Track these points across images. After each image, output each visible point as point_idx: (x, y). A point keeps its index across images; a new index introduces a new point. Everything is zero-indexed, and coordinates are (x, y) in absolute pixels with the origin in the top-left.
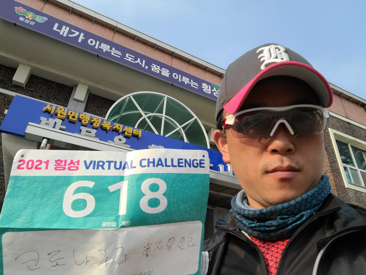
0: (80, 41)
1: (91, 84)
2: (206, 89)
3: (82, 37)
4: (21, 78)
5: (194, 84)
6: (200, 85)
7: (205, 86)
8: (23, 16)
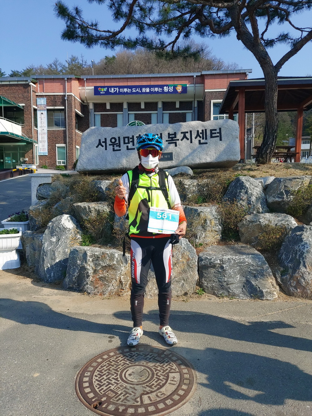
0: (118, 92)
2: (166, 89)
3: (118, 90)
4: (108, 107)
5: (160, 90)
6: (163, 89)
7: (165, 87)
8: (101, 91)
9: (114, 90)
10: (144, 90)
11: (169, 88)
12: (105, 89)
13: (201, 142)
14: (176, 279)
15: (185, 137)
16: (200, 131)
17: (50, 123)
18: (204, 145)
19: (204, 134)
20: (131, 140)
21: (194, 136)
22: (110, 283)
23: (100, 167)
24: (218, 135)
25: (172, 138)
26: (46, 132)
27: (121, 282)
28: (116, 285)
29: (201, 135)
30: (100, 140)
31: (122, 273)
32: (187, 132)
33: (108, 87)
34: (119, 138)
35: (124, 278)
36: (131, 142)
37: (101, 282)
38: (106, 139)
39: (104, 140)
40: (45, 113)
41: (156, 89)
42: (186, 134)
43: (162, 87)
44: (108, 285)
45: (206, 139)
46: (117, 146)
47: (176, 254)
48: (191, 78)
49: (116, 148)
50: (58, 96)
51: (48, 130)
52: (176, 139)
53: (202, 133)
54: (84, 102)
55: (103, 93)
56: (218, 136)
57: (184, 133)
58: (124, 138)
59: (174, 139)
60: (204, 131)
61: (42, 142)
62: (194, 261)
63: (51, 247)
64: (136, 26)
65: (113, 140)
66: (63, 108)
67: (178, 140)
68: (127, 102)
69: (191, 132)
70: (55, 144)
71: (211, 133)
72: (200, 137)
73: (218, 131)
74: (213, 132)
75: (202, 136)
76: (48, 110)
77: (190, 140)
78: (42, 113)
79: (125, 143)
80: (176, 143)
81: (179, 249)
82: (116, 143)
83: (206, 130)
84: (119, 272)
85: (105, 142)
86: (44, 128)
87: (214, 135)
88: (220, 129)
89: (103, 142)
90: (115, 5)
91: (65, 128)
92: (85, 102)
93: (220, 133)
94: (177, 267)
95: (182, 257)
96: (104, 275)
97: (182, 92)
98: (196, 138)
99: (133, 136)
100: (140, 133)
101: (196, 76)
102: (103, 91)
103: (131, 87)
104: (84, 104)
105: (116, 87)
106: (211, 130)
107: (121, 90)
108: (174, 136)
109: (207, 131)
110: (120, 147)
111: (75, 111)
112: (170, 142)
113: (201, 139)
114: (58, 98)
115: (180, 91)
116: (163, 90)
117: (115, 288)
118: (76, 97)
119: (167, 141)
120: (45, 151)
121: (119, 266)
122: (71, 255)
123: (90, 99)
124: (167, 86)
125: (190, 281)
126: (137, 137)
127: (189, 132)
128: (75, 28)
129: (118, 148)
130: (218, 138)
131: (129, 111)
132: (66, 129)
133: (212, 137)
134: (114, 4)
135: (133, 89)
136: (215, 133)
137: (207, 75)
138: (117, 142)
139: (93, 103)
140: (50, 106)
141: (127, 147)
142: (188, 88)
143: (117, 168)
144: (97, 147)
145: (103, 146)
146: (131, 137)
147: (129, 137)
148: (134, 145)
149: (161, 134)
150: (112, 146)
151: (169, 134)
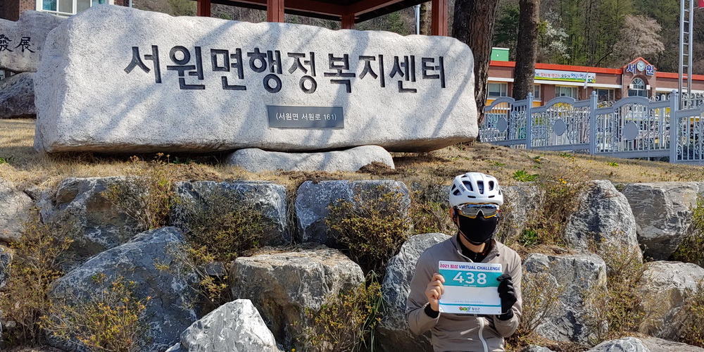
13: (403, 87)
15: (368, 68)
16: (401, 60)
18: (409, 93)
19: (410, 67)
20: (235, 61)
21: (388, 69)
24: (438, 72)
25: (339, 68)
29: (403, 69)
30: (136, 50)
32: (374, 58)
34: (198, 50)
36: (234, 65)
38: (155, 48)
39: (150, 52)
42: (372, 62)
45: (414, 80)
46: (191, 74)
49: (189, 80)
52: (347, 71)
53: (406, 64)
56: (437, 77)
57: (368, 60)
58: (213, 52)
59: (343, 71)
60: (409, 59)
65: (180, 55)
67: (354, 75)
69: (381, 57)
71: (425, 67)
72: (402, 75)
73: (437, 63)
74: (429, 64)
75: (404, 73)
77: (379, 78)
79: (216, 68)
80: (348, 84)
82: (189, 64)
83: (413, 57)
85: (155, 56)
87: (429, 72)
89: (147, 56)
93: (441, 68)
98: (392, 75)
99: (239, 51)
100: (256, 44)
106: (424, 60)
109: (416, 61)
110: (202, 78)
112: (335, 78)
113: (403, 79)
119: (326, 75)
126: (249, 54)
127: (377, 58)
129: (195, 81)
130: (439, 81)
133: (425, 76)
136: (432, 68)
138: (193, 61)
141: (225, 79)
144: (129, 69)
145: (147, 70)
146: (232, 51)
147: (227, 51)
148: (242, 77)
149: (312, 54)
150: (176, 72)
151: (331, 56)
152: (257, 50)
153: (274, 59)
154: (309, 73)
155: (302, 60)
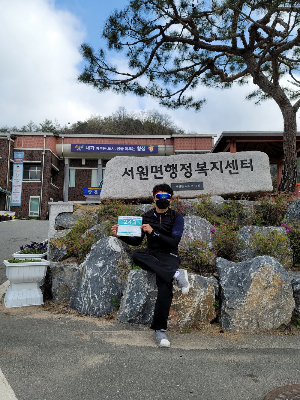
0: (94, 150)
1: (102, 158)
2: (139, 149)
3: (94, 148)
4: (83, 163)
5: (134, 149)
6: (136, 148)
7: (138, 147)
8: (78, 149)
9: (90, 148)
10: (118, 149)
11: (141, 147)
12: (82, 147)
13: (232, 172)
14: (269, 306)
15: (215, 167)
16: (230, 162)
17: (26, 175)
18: (235, 175)
19: (235, 164)
20: (159, 169)
21: (224, 166)
22: (187, 312)
23: (126, 196)
24: (249, 165)
25: (202, 168)
26: (21, 184)
27: (199, 311)
28: (193, 315)
29: (231, 165)
30: (126, 169)
31: (202, 299)
32: (217, 162)
33: (85, 145)
34: (146, 167)
35: (203, 306)
36: (159, 171)
37: (175, 312)
38: (132, 168)
39: (131, 169)
40: (22, 166)
41: (130, 148)
42: (216, 164)
43: (135, 146)
44: (184, 315)
45: (237, 169)
46: (144, 175)
47: (266, 275)
48: (162, 140)
49: (143, 177)
50: (36, 151)
51: (23, 183)
52: (205, 168)
53: (233, 163)
54: (60, 158)
55: (79, 150)
56: (249, 167)
57: (214, 163)
58: (152, 167)
59: (203, 169)
60: (235, 161)
61: (16, 193)
62: (289, 284)
63: (97, 274)
64: (147, 76)
65: (140, 169)
66: (40, 162)
67: (208, 170)
68: (102, 159)
69: (221, 162)
70: (29, 196)
71: (242, 164)
72: (231, 167)
73: (248, 161)
74: (244, 162)
75: (232, 167)
76: (25, 164)
77: (220, 170)
78: (18, 167)
79: (152, 172)
80: (206, 173)
81: (269, 270)
82: (143, 172)
83: (236, 160)
84: (198, 299)
85: (132, 170)
86: (18, 180)
87: (244, 165)
88: (251, 160)
89: (129, 171)
90: (132, 54)
91: (40, 180)
92: (62, 157)
93: (251, 163)
94: (268, 292)
95: (273, 279)
96: (178, 303)
97: (154, 151)
98: (226, 168)
99: (161, 166)
100: (168, 163)
101: (167, 139)
102: (79, 148)
103: (106, 146)
104: (60, 160)
105: (92, 145)
106: (242, 161)
107: (97, 148)
108: (203, 166)
109: (238, 161)
110: (147, 176)
111: (51, 165)
112: (200, 171)
113: (232, 169)
114: (36, 153)
115: (152, 150)
116: (136, 150)
117: (192, 319)
118: (53, 153)
119: (196, 170)
120: (18, 203)
121: (198, 290)
122: (134, 279)
123: (67, 155)
124: (140, 146)
125: (287, 309)
126: (165, 166)
127: (219, 162)
128: (93, 71)
129: (145, 177)
130: (250, 168)
131: (103, 167)
132: (41, 182)
133: (242, 167)
134: (131, 52)
135: (108, 147)
136: (246, 164)
137: (176, 137)
138: (145, 171)
139: (69, 159)
140: (27, 160)
141: (155, 176)
142: (159, 148)
143: (145, 197)
144: (123, 176)
145: (129, 175)
146: (159, 166)
147: (157, 166)
148: (162, 174)
149: (190, 164)
150: (139, 175)
151: (198, 164)
152: (168, 164)
153: (175, 167)
154: (189, 171)
155: (186, 166)
